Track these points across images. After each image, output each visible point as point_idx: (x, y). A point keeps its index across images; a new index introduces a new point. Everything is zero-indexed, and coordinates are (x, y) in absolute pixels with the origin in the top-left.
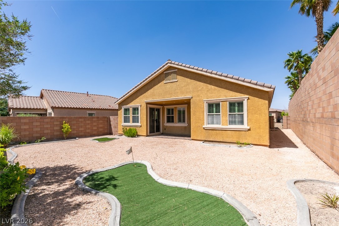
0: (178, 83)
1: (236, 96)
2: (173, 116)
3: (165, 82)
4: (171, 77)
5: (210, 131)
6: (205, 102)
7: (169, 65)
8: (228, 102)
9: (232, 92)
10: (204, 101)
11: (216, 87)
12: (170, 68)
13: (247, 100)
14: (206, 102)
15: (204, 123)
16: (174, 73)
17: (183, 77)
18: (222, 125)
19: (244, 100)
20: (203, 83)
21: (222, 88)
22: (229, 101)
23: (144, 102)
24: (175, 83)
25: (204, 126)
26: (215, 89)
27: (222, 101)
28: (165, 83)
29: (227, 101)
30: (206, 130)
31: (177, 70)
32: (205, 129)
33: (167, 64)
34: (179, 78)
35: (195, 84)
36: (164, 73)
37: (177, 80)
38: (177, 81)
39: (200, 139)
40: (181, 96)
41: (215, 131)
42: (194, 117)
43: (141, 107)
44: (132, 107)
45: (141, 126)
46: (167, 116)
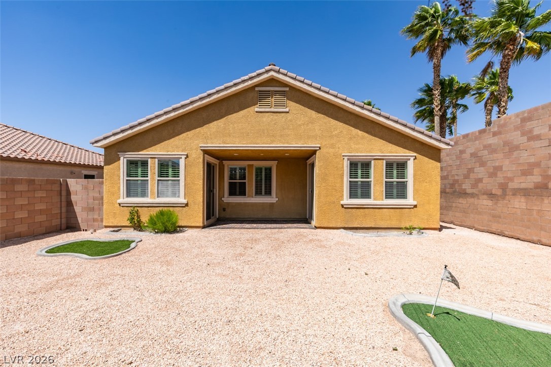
0: (289, 116)
1: (396, 152)
2: (245, 183)
3: (257, 109)
4: (272, 100)
5: (354, 210)
6: (346, 158)
7: (272, 75)
8: (385, 161)
9: (391, 145)
10: (343, 156)
11: (365, 134)
12: (272, 81)
13: (414, 159)
14: (348, 159)
15: (342, 196)
16: (283, 93)
17: (301, 106)
18: (375, 199)
19: (409, 159)
20: (341, 124)
21: (375, 136)
22: (387, 159)
23: (196, 149)
24: (283, 114)
25: (342, 202)
26: (363, 138)
27: (375, 159)
28: (256, 112)
29: (383, 159)
30: (346, 208)
31: (287, 89)
32: (344, 206)
33: (267, 71)
34: (292, 106)
35: (326, 123)
36: (257, 89)
37: (287, 110)
38: (288, 112)
39: (334, 226)
40: (296, 144)
41: (362, 210)
42: (324, 184)
43: (186, 158)
44: (155, 158)
45: (187, 205)
46: (229, 182)
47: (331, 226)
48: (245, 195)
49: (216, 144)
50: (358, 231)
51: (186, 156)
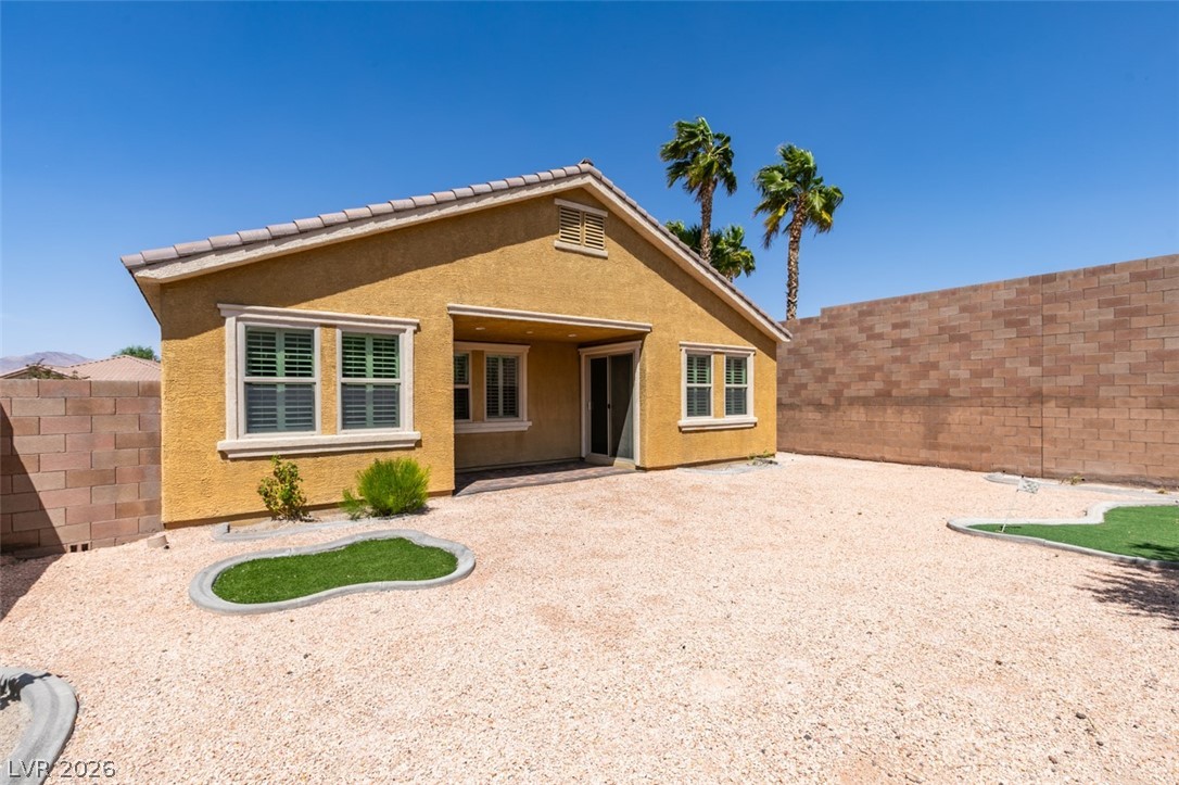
0: (608, 267)
1: (738, 344)
2: (467, 390)
3: (557, 243)
4: (583, 230)
5: (693, 435)
6: (684, 349)
7: (590, 184)
8: (725, 357)
9: (731, 331)
10: (681, 345)
11: (704, 311)
12: (582, 194)
13: (754, 355)
14: (686, 351)
15: (679, 413)
16: (598, 220)
17: (625, 251)
18: (716, 416)
19: (749, 355)
20: (677, 291)
21: (715, 316)
22: (727, 353)
24: (599, 260)
25: (679, 423)
26: (702, 318)
27: (716, 353)
28: (557, 248)
29: (723, 353)
30: (684, 432)
31: (605, 214)
32: (682, 429)
33: (583, 174)
34: (611, 248)
35: (657, 287)
36: (558, 202)
37: (604, 253)
38: (606, 258)
39: (670, 464)
41: (701, 434)
42: (657, 393)
43: (415, 332)
44: (334, 326)
45: (418, 443)
46: (455, 390)
47: (666, 464)
48: (468, 418)
49: (480, 305)
50: (711, 466)
51: (415, 328)
